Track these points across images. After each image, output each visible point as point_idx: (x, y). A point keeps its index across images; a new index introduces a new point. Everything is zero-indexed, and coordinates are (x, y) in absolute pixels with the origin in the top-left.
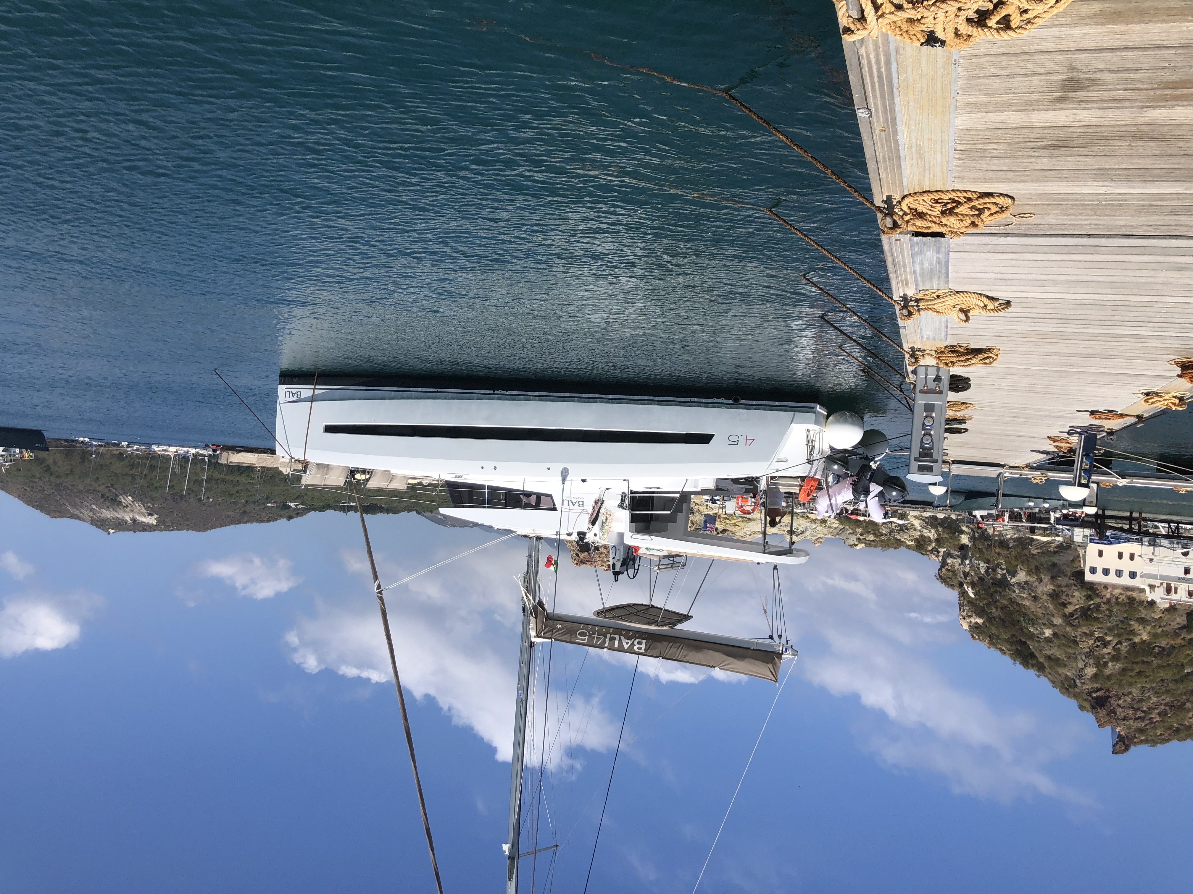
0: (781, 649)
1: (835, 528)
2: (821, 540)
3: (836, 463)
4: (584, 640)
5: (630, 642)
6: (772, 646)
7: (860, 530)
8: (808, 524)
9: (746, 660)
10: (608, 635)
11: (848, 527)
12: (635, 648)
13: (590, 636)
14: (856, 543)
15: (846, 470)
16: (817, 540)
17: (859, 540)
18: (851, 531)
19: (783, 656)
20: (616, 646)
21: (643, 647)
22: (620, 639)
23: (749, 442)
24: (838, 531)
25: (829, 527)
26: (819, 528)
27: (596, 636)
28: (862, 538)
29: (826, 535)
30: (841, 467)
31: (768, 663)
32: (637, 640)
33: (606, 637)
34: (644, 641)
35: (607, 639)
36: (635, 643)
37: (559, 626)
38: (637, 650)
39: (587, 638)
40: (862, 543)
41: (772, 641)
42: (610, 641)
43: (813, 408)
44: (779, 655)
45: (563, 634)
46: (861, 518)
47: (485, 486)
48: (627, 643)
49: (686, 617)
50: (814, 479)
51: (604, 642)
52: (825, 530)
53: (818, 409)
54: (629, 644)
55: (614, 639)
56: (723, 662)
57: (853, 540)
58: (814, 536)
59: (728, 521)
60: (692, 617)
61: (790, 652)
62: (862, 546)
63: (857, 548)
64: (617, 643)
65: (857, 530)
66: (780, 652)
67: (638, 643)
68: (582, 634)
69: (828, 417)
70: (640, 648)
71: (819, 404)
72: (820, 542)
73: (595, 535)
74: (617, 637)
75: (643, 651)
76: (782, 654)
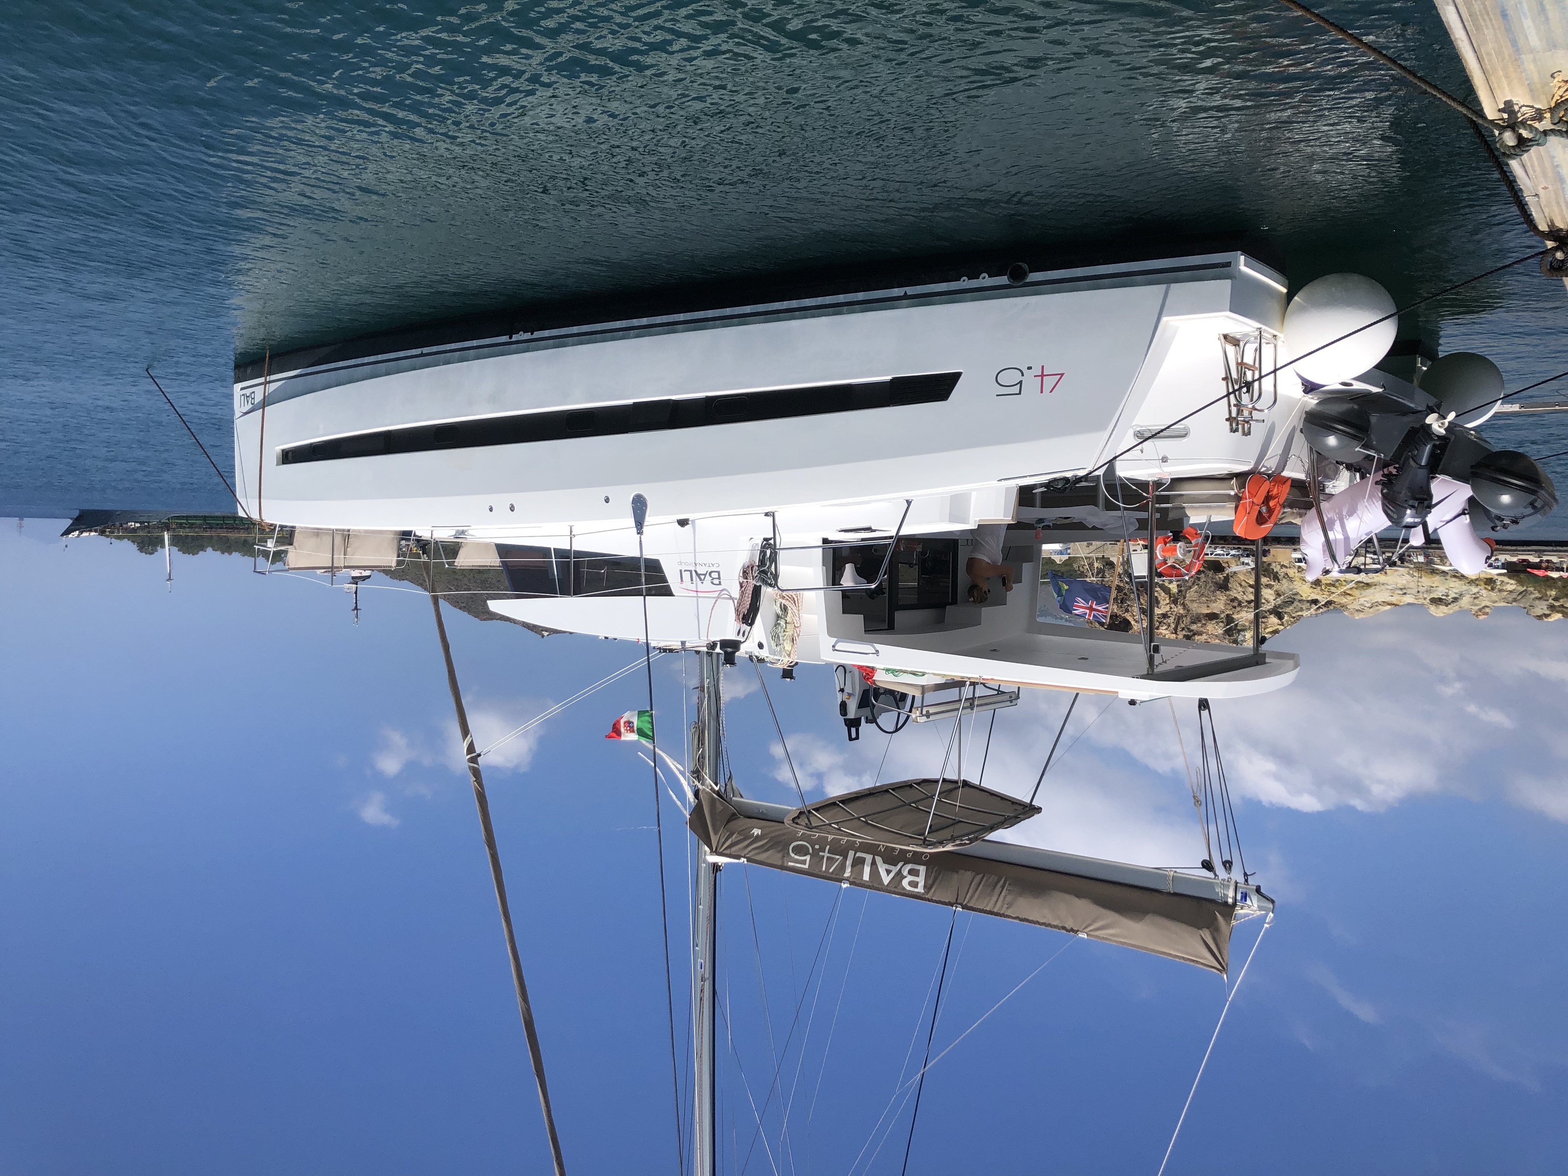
0: (1231, 893)
1: (1511, 592)
2: (1487, 610)
3: (1332, 430)
4: (804, 862)
5: (895, 870)
6: (1210, 886)
7: (1553, 593)
8: (1465, 588)
9: (1149, 918)
10: (851, 854)
11: (1531, 589)
12: (905, 883)
13: (815, 855)
14: (1547, 612)
15: (1365, 446)
16: (1480, 610)
17: (1552, 608)
18: (1538, 595)
19: (1239, 911)
20: (866, 877)
21: (921, 880)
22: (874, 863)
23: (1049, 382)
24: (1514, 595)
25: (1500, 591)
26: (1484, 592)
27: (826, 854)
28: (1557, 604)
29: (1495, 602)
30: (1347, 440)
31: (1200, 928)
32: (909, 866)
33: (845, 858)
34: (922, 869)
35: (849, 862)
36: (905, 873)
37: (757, 832)
38: (908, 888)
39: (808, 858)
40: (1558, 612)
41: (1210, 875)
42: (853, 865)
43: (1228, 264)
44: (1228, 909)
45: (764, 849)
46: (1555, 575)
47: (549, 549)
48: (888, 872)
49: (1029, 810)
50: (1276, 478)
51: (842, 867)
52: (1494, 595)
53: (1243, 268)
54: (892, 875)
55: (862, 861)
56: (1094, 921)
57: (1541, 608)
58: (1476, 605)
59: (1333, 589)
60: (1038, 810)
61: (1254, 902)
62: (1558, 616)
63: (1550, 620)
64: (867, 870)
65: (1548, 593)
66: (1230, 901)
67: (911, 872)
68: (800, 850)
69: (1290, 297)
70: (914, 884)
71: (1248, 252)
72: (1487, 614)
73: (761, 646)
74: (869, 858)
75: (920, 889)
76: (1235, 904)
